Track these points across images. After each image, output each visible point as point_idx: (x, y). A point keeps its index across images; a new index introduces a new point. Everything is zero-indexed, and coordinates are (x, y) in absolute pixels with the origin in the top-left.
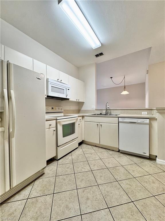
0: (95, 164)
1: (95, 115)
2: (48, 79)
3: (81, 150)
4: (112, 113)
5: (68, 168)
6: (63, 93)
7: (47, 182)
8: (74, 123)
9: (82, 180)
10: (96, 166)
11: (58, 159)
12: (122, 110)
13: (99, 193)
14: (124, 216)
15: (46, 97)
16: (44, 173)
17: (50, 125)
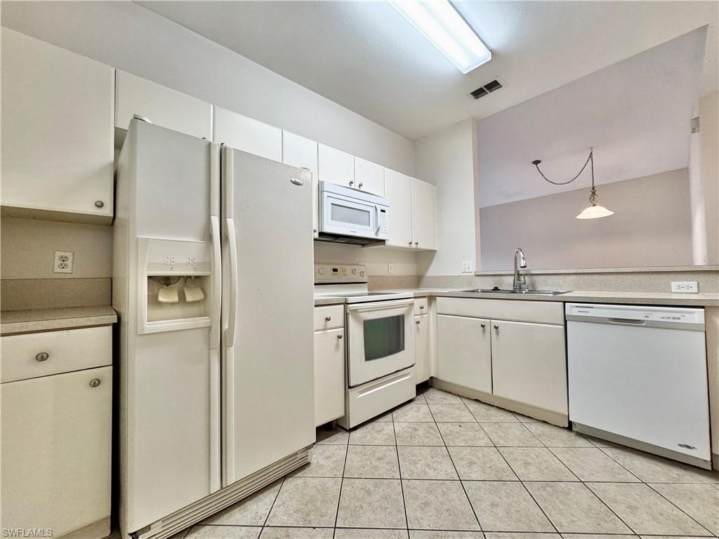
0: (475, 459)
1: (473, 291)
2: (322, 182)
3: (424, 408)
4: (540, 288)
5: (380, 459)
6: (364, 224)
7: (317, 489)
8: (401, 319)
9: (427, 504)
10: (475, 468)
11: (351, 427)
12: (582, 277)
15: (316, 236)
16: (310, 463)
17: (328, 320)
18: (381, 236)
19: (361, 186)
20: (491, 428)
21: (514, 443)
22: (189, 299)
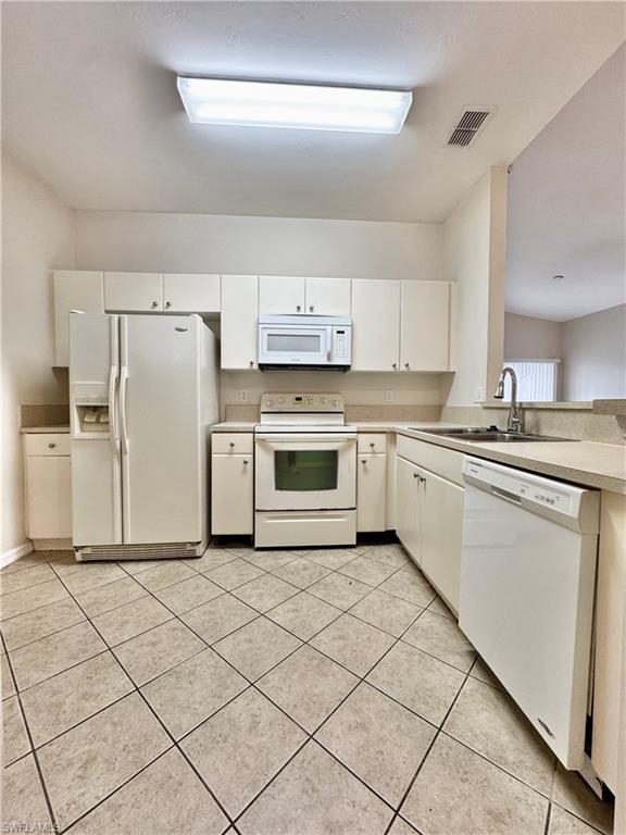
0: (304, 610)
5: (240, 575)
7: (178, 573)
8: (333, 454)
9: (212, 613)
10: (291, 615)
11: (256, 546)
13: (181, 658)
14: (119, 729)
15: (255, 367)
16: (200, 557)
17: (232, 445)
18: (336, 361)
19: (312, 309)
20: (378, 598)
21: (371, 619)
22: (102, 420)
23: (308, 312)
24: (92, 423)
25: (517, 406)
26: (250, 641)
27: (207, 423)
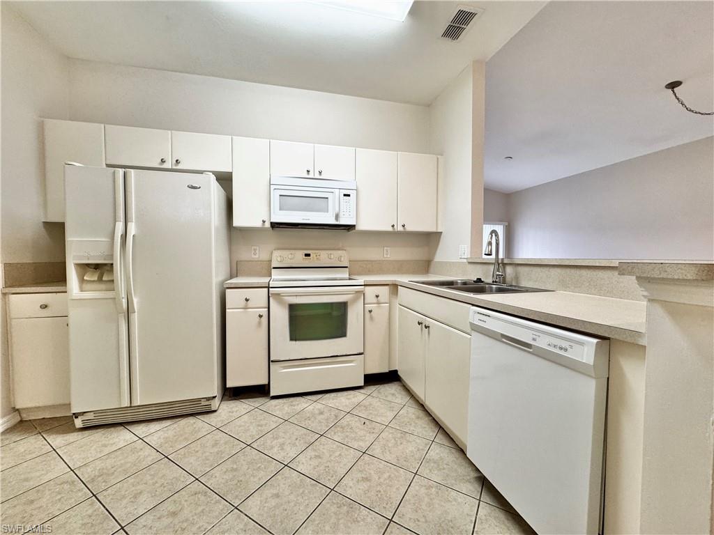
0: (326, 455)
5: (259, 426)
7: (194, 430)
9: (235, 470)
10: (314, 462)
11: (272, 395)
15: (267, 225)
16: (215, 411)
17: (247, 300)
18: (342, 222)
19: (320, 173)
20: (390, 436)
21: (388, 457)
22: (104, 278)
23: (317, 176)
24: (94, 281)
25: (500, 262)
26: (277, 496)
27: (221, 278)
